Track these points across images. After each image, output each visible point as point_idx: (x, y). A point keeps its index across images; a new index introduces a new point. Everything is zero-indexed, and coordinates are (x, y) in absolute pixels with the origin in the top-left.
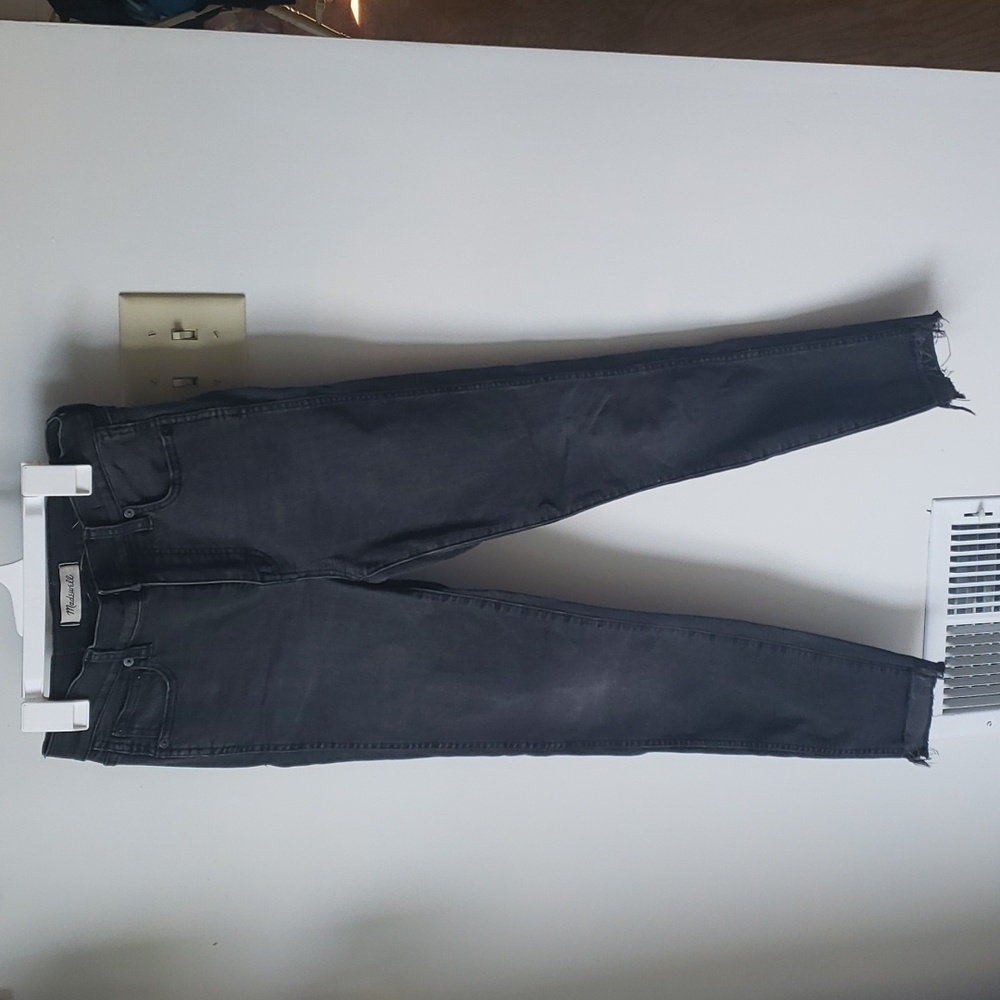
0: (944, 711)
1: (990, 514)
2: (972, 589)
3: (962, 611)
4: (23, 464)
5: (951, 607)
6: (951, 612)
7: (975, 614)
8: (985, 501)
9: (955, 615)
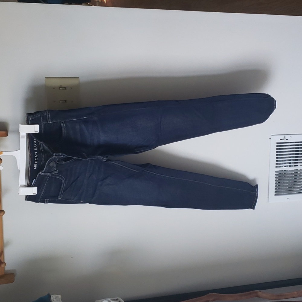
0: (275, 195)
1: (287, 139)
2: (283, 161)
3: (280, 167)
4: (20, 124)
5: (277, 165)
6: (277, 167)
7: (284, 167)
8: (286, 136)
9: (278, 168)
